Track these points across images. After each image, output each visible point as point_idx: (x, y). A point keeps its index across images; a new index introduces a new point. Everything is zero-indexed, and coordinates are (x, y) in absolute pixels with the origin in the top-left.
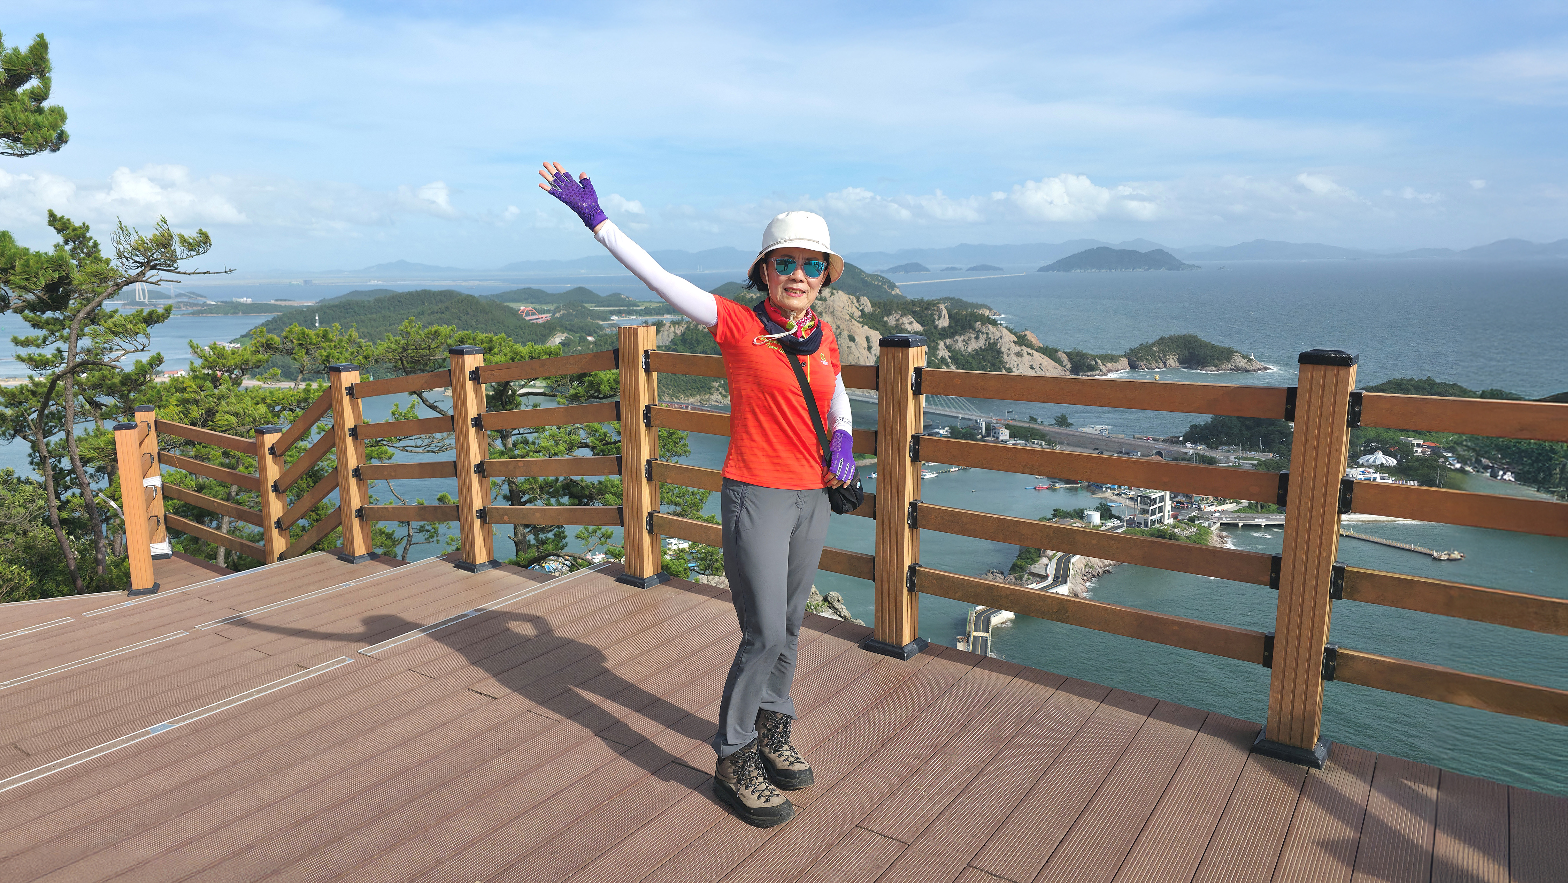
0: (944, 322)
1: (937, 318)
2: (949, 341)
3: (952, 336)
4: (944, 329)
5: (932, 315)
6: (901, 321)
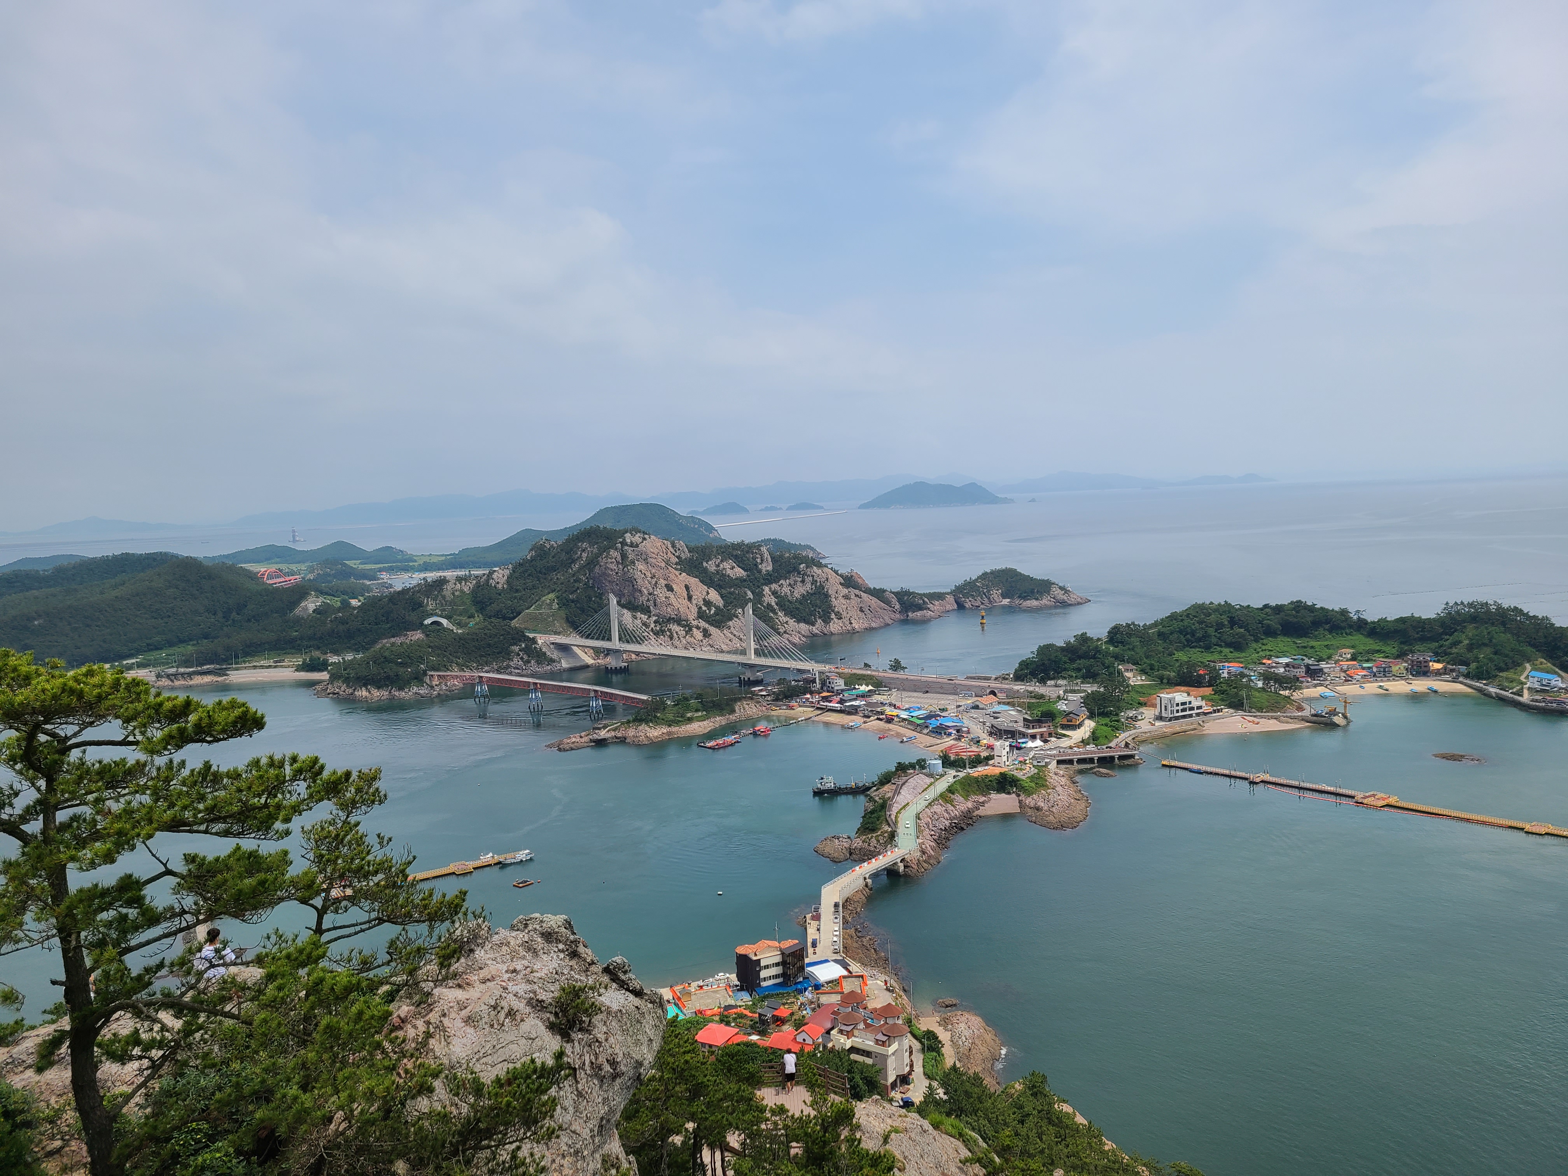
0: (767, 567)
1: (759, 560)
2: (774, 586)
3: (776, 581)
4: (768, 573)
5: (754, 558)
6: (721, 565)
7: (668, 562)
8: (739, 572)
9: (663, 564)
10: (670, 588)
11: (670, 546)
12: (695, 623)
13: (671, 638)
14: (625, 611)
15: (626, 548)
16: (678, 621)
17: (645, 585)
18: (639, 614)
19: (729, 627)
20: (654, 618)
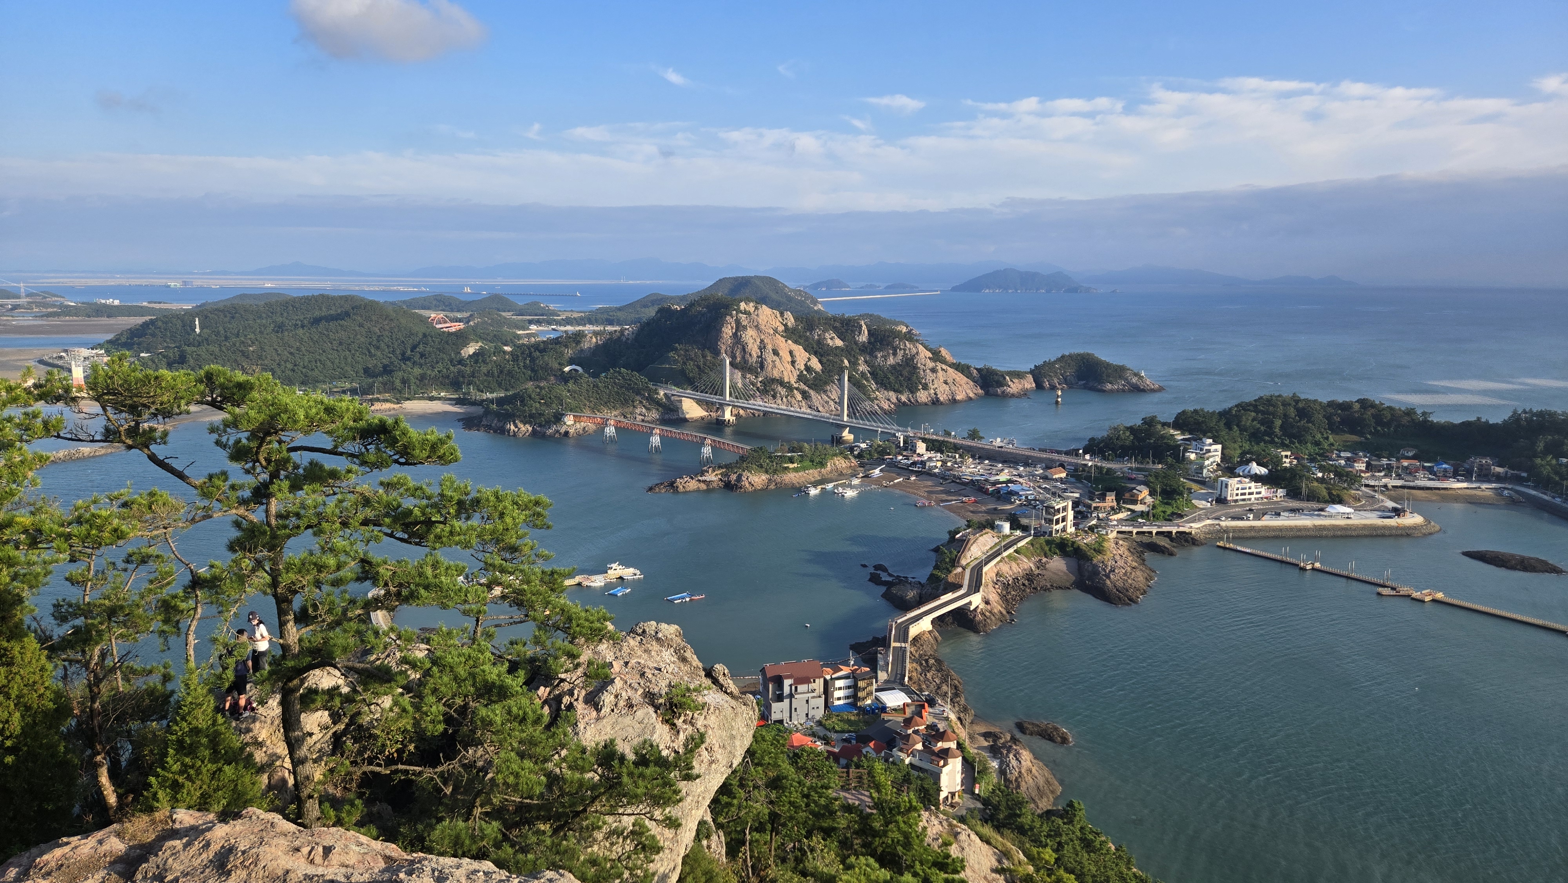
0: (864, 337)
1: (857, 334)
2: (868, 357)
3: (871, 352)
4: (864, 345)
5: (852, 331)
6: (823, 336)
7: (776, 331)
8: (839, 343)
9: (772, 332)
10: (776, 353)
11: (778, 315)
12: (796, 385)
13: (774, 397)
14: (736, 371)
15: (741, 315)
16: (781, 382)
17: (753, 349)
18: (748, 376)
19: (825, 392)
20: (760, 379)
